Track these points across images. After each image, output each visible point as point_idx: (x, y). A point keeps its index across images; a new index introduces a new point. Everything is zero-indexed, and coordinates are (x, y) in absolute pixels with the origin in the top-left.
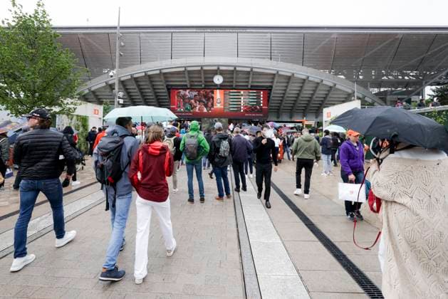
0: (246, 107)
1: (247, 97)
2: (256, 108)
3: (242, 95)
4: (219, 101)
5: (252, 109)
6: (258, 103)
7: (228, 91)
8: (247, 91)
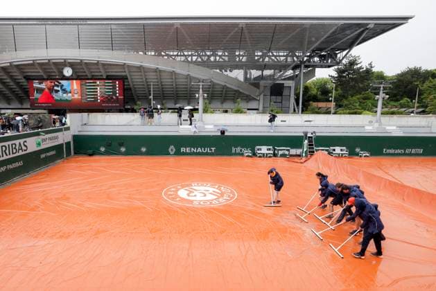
0: (102, 97)
1: (104, 87)
2: (112, 98)
3: (98, 85)
4: (76, 92)
5: (108, 99)
6: (114, 93)
7: (84, 82)
8: (102, 81)
